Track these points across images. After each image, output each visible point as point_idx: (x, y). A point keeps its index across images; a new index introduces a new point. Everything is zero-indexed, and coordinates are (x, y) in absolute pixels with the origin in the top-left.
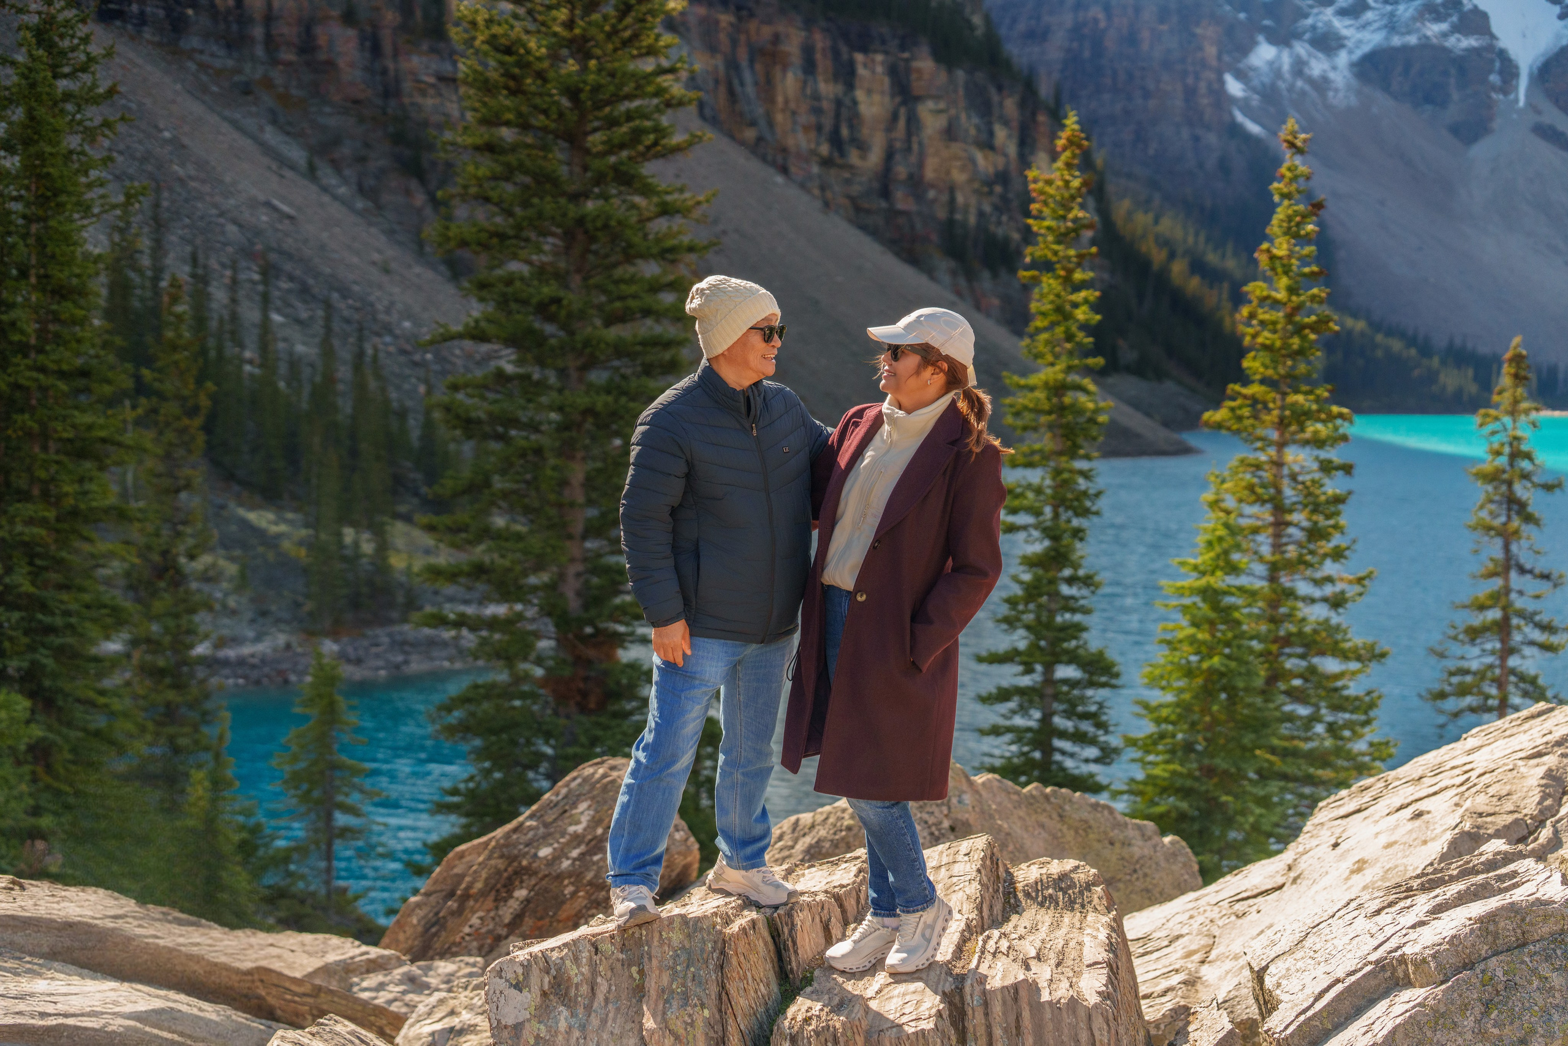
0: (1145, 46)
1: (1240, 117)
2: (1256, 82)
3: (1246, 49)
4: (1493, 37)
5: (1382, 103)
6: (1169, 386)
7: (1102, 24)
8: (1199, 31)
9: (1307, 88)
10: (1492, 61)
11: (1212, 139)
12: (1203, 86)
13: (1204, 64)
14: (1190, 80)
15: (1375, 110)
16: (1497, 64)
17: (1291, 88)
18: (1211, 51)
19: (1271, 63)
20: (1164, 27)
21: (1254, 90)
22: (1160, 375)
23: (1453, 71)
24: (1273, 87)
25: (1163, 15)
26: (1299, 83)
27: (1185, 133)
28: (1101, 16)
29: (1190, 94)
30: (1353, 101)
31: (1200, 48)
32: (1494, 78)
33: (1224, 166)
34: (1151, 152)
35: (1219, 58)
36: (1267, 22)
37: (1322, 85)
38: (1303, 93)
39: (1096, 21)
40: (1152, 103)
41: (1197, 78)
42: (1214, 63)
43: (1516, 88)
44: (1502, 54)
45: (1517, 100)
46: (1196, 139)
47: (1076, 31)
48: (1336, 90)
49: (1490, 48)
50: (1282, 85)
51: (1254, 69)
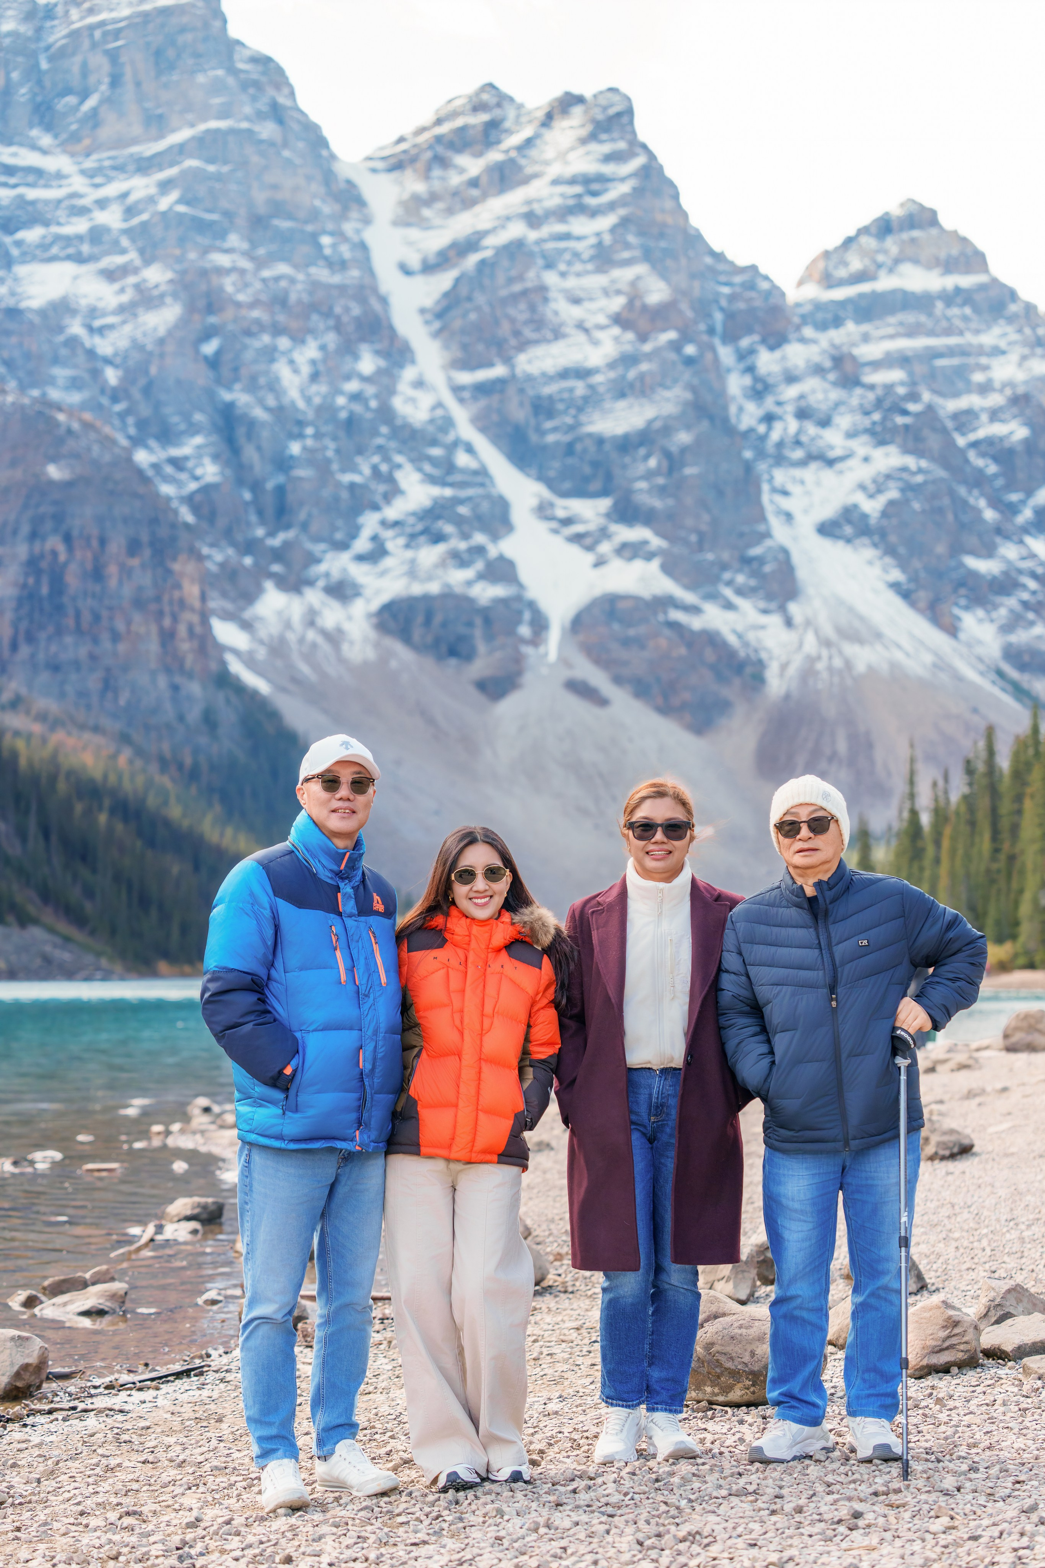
0: (113, 583)
1: (236, 667)
2: (263, 633)
3: (250, 597)
4: (521, 586)
5: (402, 654)
6: (36, 932)
7: (62, 557)
8: (176, 567)
9: (320, 640)
10: (520, 613)
11: (195, 688)
12: (182, 630)
13: (182, 604)
14: (167, 622)
15: (394, 664)
16: (527, 616)
17: (301, 640)
18: (191, 591)
19: (279, 613)
20: (135, 562)
21: (262, 642)
22: (24, 921)
23: (478, 621)
24: (282, 640)
25: (133, 547)
26: (311, 635)
27: (162, 682)
28: (61, 548)
29: (167, 637)
30: (371, 654)
31: (178, 586)
32: (524, 630)
33: (210, 720)
34: (122, 702)
35: (203, 598)
36: (276, 568)
37: (334, 638)
38: (314, 645)
39: (54, 554)
40: (122, 647)
41: (175, 619)
42: (197, 604)
43: (545, 641)
44: (532, 605)
45: (546, 654)
46: (175, 688)
47: (32, 564)
48: (352, 643)
49: (519, 598)
50: (291, 637)
51: (260, 619)
